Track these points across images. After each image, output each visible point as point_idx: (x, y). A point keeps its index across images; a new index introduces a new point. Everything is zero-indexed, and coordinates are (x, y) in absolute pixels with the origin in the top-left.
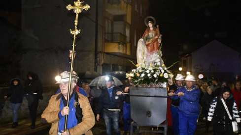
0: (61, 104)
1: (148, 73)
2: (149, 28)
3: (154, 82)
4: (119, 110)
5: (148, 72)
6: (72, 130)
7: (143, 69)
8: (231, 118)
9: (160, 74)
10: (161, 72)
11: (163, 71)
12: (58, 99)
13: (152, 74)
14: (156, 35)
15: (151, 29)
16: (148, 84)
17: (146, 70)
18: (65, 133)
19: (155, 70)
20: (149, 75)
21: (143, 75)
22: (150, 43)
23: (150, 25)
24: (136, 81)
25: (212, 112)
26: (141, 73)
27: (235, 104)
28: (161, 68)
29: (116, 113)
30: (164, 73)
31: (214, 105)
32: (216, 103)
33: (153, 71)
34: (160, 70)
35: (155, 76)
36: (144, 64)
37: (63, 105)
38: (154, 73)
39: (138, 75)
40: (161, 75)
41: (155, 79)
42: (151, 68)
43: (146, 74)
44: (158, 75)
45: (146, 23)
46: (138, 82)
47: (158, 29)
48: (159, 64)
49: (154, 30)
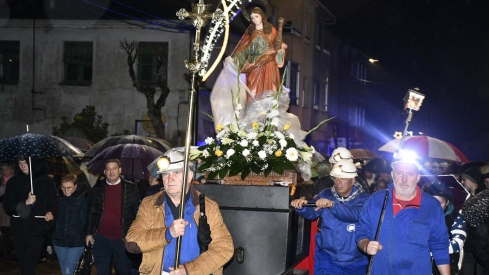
0: (167, 214)
1: (243, 149)
2: (254, 25)
3: (258, 171)
5: (244, 143)
6: (192, 265)
7: (233, 136)
9: (275, 151)
10: (279, 147)
11: (284, 143)
12: (158, 203)
13: (255, 151)
14: (272, 44)
15: (260, 27)
16: (243, 178)
17: (240, 140)
18: (177, 271)
19: (262, 140)
21: (231, 152)
22: (253, 68)
23: (257, 18)
24: (212, 169)
26: (227, 147)
28: (279, 135)
30: (286, 148)
33: (256, 143)
34: (278, 140)
35: (262, 155)
36: (235, 123)
37: (171, 216)
38: (260, 148)
39: (219, 153)
40: (278, 153)
41: (262, 163)
42: (253, 135)
43: (239, 149)
44: (271, 152)
46: (217, 172)
47: (281, 29)
48: (275, 123)
49: (266, 31)
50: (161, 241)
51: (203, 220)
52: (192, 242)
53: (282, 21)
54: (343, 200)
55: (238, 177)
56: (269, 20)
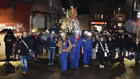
0: (62, 42)
2: (71, 8)
3: (72, 35)
4: (55, 47)
5: (70, 30)
7: (68, 28)
8: (104, 51)
13: (72, 31)
14: (74, 12)
15: (72, 9)
16: (70, 36)
19: (73, 29)
20: (70, 31)
21: (67, 31)
23: (72, 7)
25: (97, 47)
26: (67, 30)
27: (106, 44)
28: (76, 28)
29: (54, 49)
31: (97, 45)
32: (98, 44)
33: (72, 30)
38: (73, 31)
42: (71, 28)
43: (69, 31)
45: (70, 6)
48: (75, 26)
49: (73, 9)
50: (62, 45)
51: (68, 42)
52: (66, 46)
53: (76, 8)
55: (69, 36)
56: (74, 8)
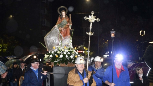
1: (65, 55)
3: (70, 62)
11: (77, 53)
14: (68, 22)
15: (64, 16)
17: (63, 52)
26: (60, 54)
28: (74, 51)
33: (69, 53)
35: (72, 57)
39: (57, 56)
40: (76, 56)
41: (72, 59)
44: (74, 56)
46: (57, 62)
47: (70, 17)
49: (66, 18)
53: (70, 15)
54: (96, 69)
55: (64, 64)
